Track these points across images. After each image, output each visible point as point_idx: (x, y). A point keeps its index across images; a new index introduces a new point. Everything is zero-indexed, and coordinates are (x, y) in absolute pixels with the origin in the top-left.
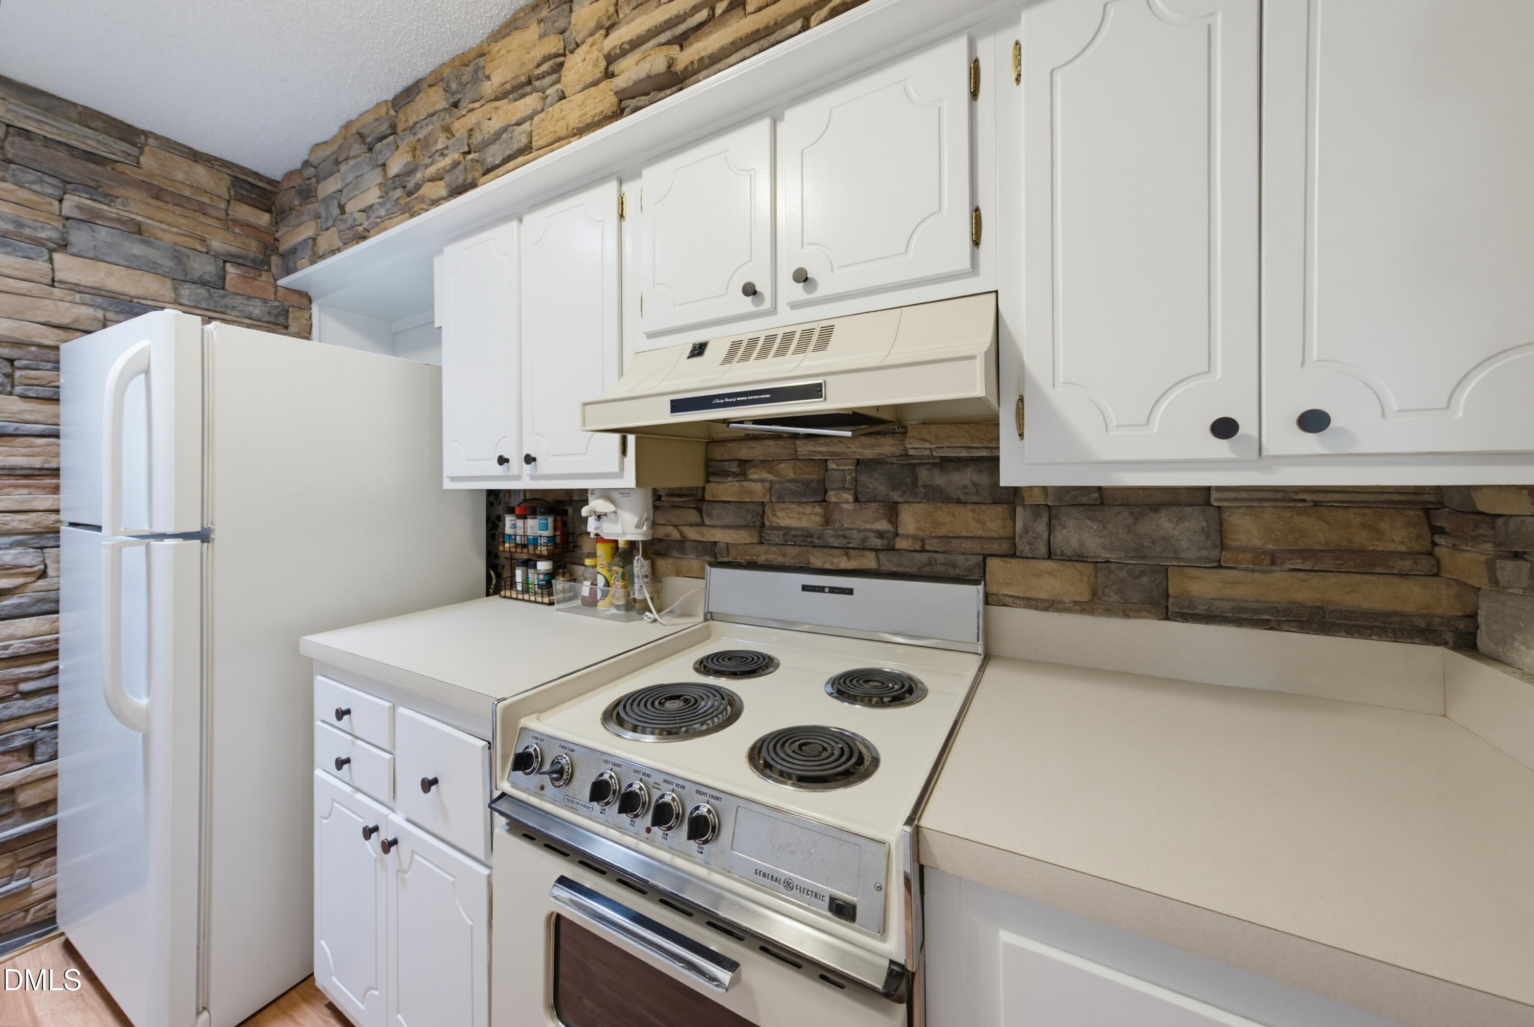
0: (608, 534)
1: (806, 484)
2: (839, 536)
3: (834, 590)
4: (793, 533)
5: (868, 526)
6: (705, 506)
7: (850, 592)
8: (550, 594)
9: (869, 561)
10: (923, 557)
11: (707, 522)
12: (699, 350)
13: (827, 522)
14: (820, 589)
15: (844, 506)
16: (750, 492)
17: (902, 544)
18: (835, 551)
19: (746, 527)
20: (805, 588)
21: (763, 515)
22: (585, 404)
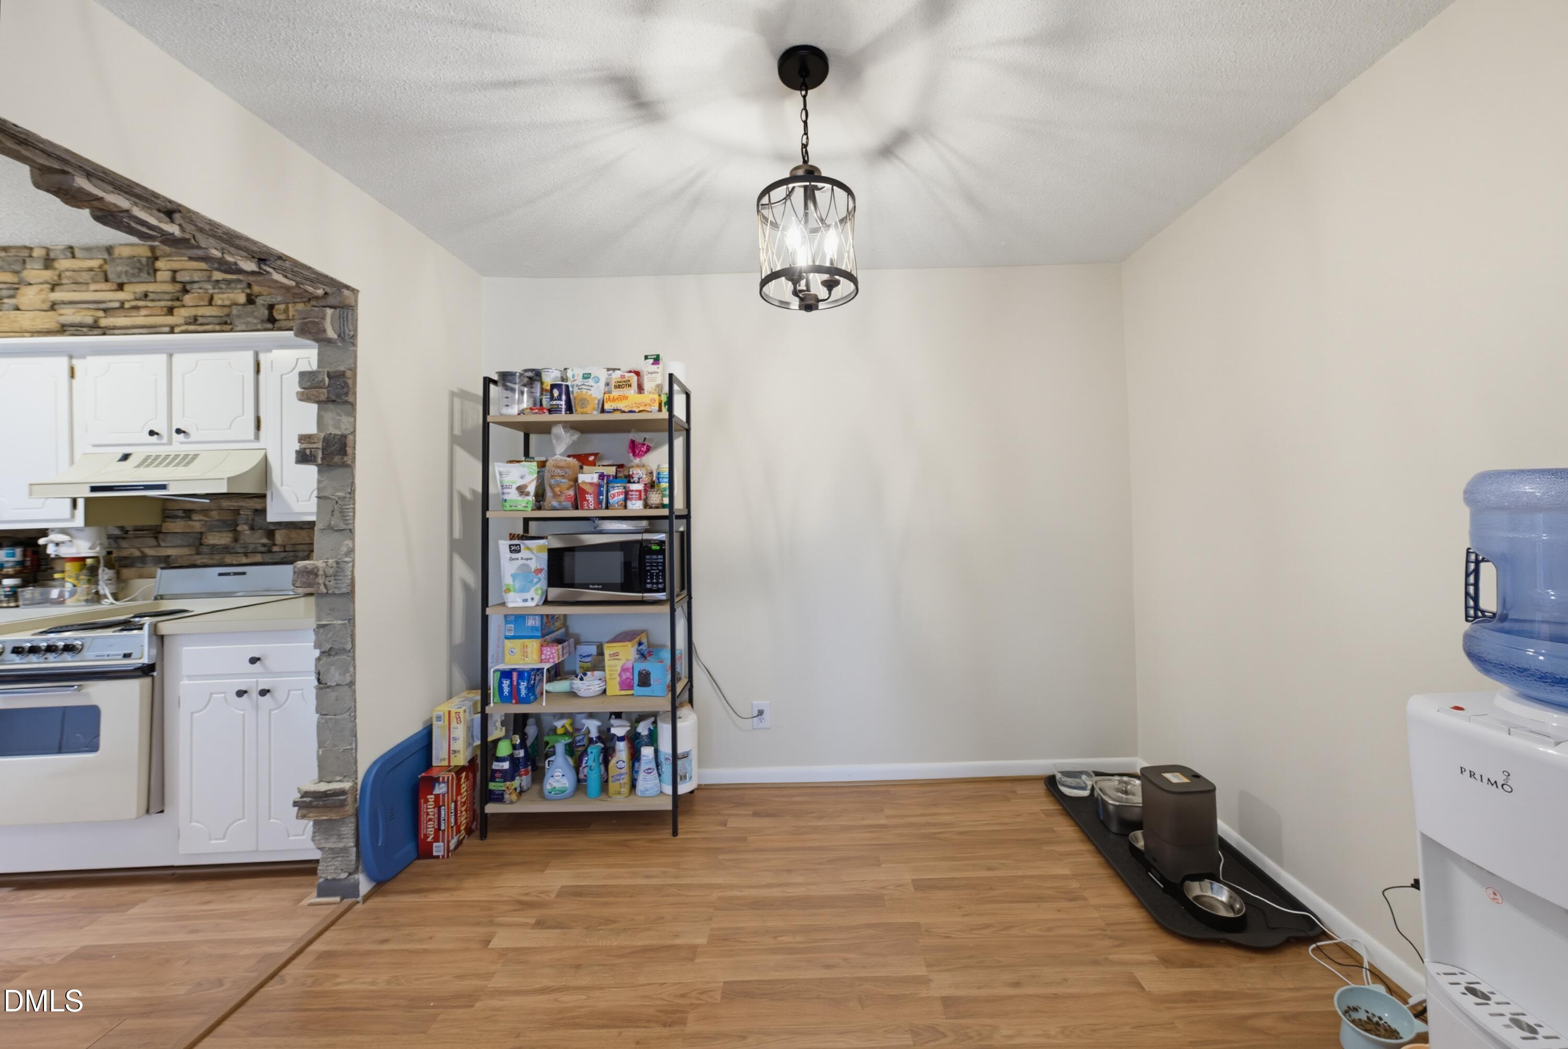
0: (65, 554)
1: (224, 522)
2: (242, 547)
3: (236, 574)
4: (217, 547)
5: (257, 541)
6: (161, 536)
7: (244, 573)
8: (16, 600)
9: (258, 558)
10: (283, 555)
11: (162, 544)
12: (125, 457)
13: (236, 540)
14: (228, 574)
15: (246, 532)
16: (192, 527)
17: (275, 549)
18: (239, 555)
19: (189, 546)
20: (220, 574)
21: (201, 539)
22: (31, 485)
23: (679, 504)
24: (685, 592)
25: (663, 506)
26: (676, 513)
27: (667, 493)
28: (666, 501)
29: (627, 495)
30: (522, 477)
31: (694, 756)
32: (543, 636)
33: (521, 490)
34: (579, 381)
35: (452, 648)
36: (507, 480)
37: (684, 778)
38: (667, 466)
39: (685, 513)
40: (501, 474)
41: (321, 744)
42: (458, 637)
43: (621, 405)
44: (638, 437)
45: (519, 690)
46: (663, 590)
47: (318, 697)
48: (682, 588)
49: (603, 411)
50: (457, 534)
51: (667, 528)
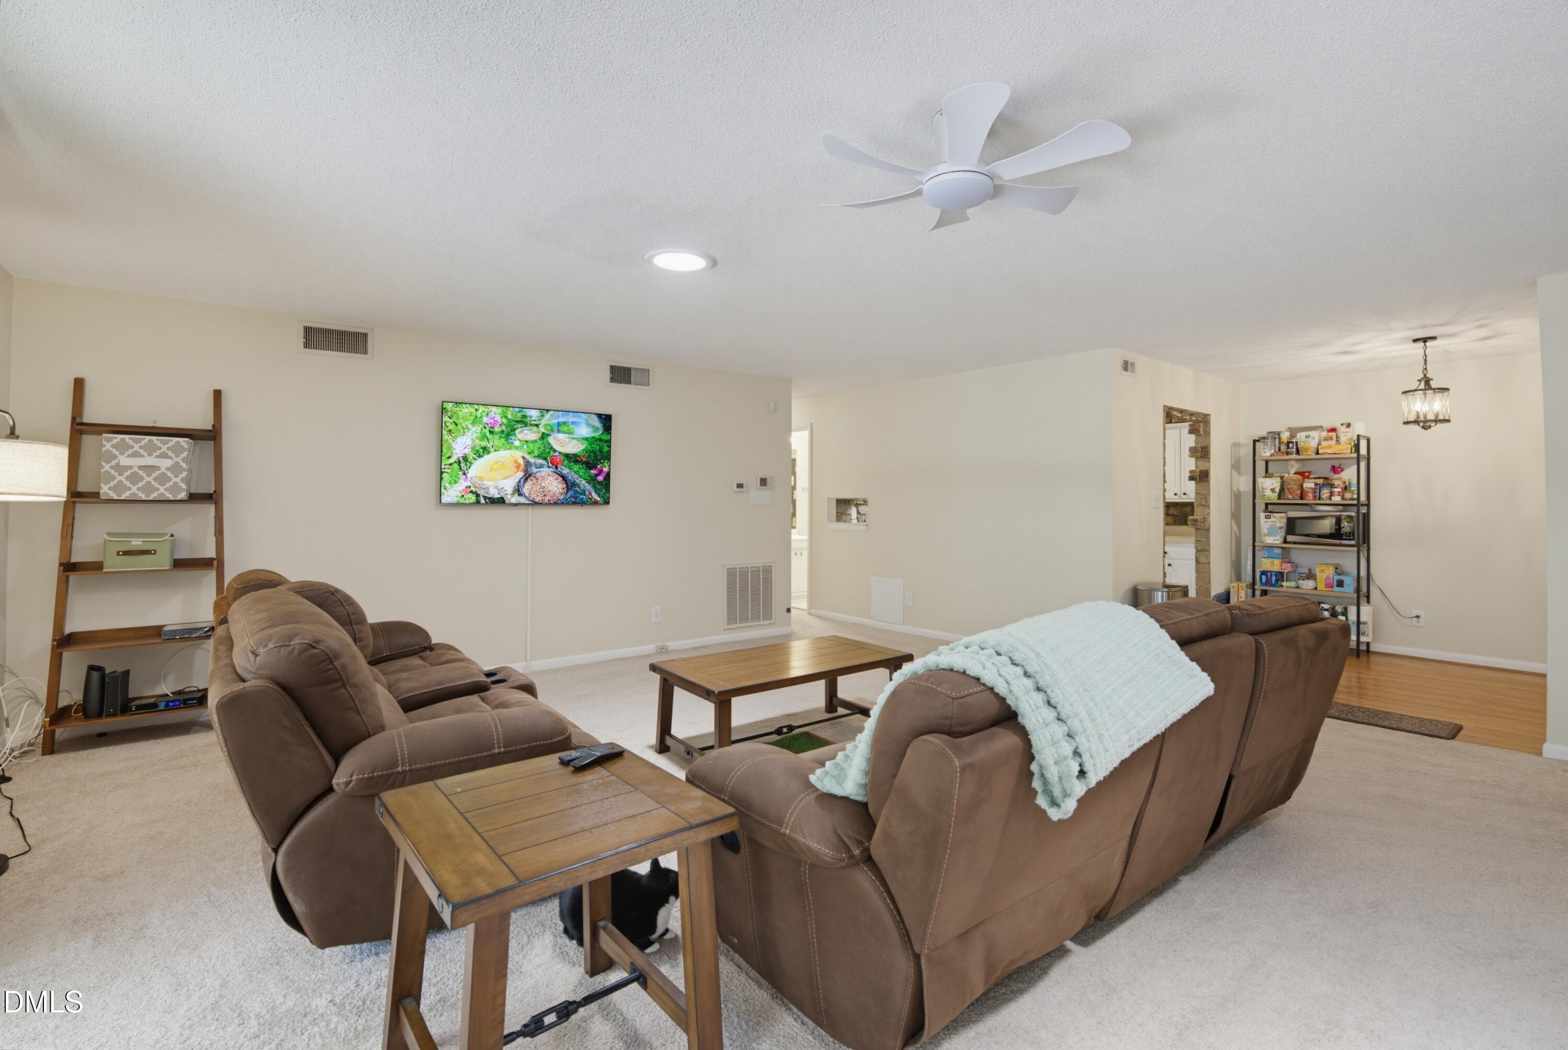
23: (1363, 498)
24: (1366, 545)
25: (1353, 499)
26: (1361, 503)
27: (1356, 492)
28: (1355, 496)
29: (1332, 494)
30: (1272, 485)
31: (1370, 625)
32: (1282, 558)
33: (1273, 490)
34: (1304, 439)
35: (1232, 561)
36: (1265, 486)
37: (1364, 634)
38: (1356, 478)
39: (1366, 503)
40: (1261, 483)
41: (1197, 585)
42: (1233, 558)
43: (1328, 451)
44: (1336, 464)
45: (1271, 581)
46: (1353, 540)
47: (1196, 567)
48: (1364, 543)
49: (1317, 453)
50: (1233, 510)
51: (1356, 511)
